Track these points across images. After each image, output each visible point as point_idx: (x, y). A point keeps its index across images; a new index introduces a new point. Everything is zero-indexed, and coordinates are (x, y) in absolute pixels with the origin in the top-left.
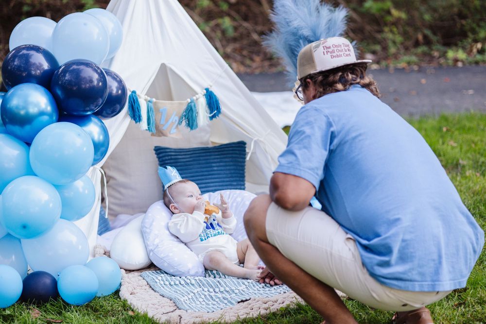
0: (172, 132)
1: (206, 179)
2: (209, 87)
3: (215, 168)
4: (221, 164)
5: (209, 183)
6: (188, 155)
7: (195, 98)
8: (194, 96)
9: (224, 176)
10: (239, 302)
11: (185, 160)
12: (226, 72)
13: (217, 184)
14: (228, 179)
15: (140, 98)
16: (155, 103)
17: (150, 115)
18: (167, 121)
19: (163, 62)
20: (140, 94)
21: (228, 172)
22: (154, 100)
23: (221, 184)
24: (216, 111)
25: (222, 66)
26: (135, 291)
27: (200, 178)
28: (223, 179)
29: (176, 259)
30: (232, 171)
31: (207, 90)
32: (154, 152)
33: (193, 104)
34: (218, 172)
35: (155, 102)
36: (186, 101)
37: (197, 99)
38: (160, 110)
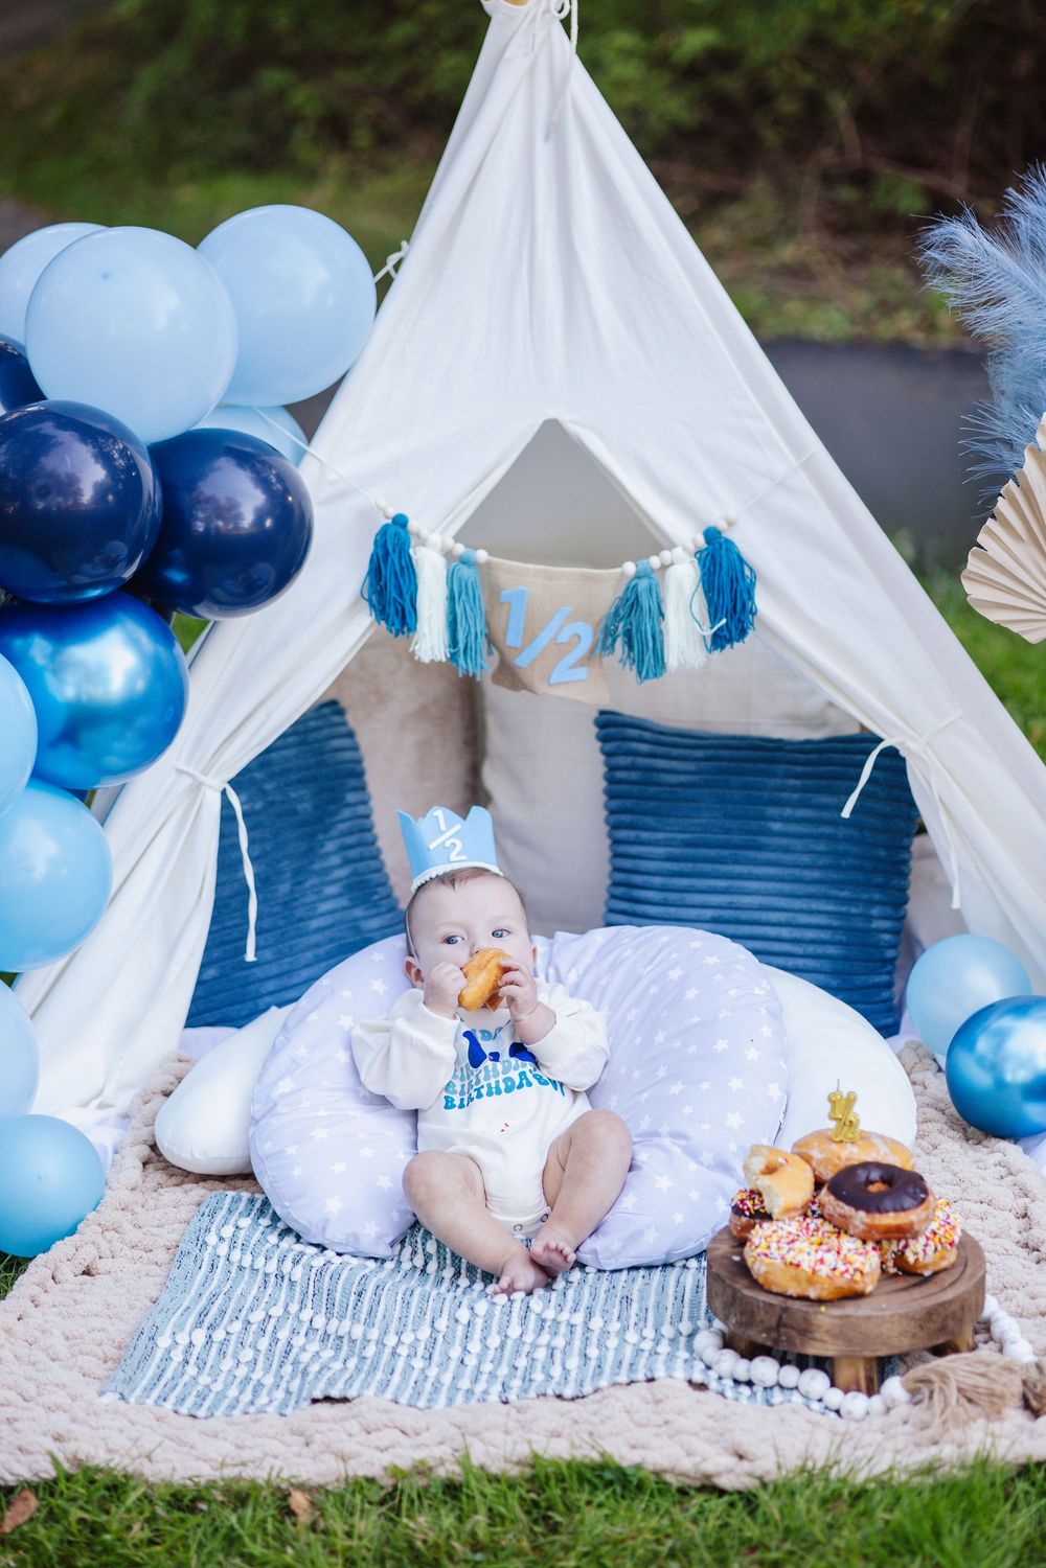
0: (554, 678)
1: (736, 862)
2: (722, 525)
3: (777, 826)
4: (801, 813)
5: (740, 877)
6: (696, 759)
7: (655, 561)
8: (657, 554)
9: (806, 859)
10: (315, 1401)
11: (673, 779)
12: (809, 467)
13: (771, 886)
14: (816, 874)
15: (423, 543)
16: (485, 569)
17: (459, 610)
18: (530, 636)
19: (552, 414)
20: (424, 532)
21: (822, 847)
22: (482, 555)
23: (787, 887)
24: (724, 621)
25: (796, 447)
26: (101, 1265)
27: (712, 853)
28: (797, 872)
29: (297, 1172)
30: (842, 847)
31: (712, 535)
32: (595, 730)
33: (643, 584)
34: (784, 841)
35: (488, 565)
36: (618, 570)
37: (664, 567)
38: (503, 593)
